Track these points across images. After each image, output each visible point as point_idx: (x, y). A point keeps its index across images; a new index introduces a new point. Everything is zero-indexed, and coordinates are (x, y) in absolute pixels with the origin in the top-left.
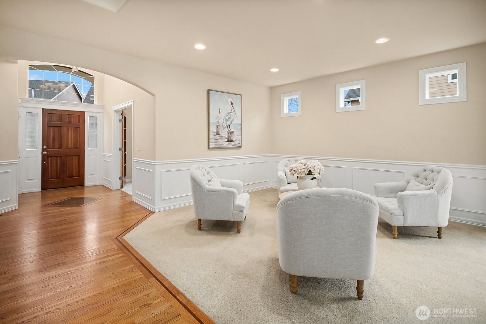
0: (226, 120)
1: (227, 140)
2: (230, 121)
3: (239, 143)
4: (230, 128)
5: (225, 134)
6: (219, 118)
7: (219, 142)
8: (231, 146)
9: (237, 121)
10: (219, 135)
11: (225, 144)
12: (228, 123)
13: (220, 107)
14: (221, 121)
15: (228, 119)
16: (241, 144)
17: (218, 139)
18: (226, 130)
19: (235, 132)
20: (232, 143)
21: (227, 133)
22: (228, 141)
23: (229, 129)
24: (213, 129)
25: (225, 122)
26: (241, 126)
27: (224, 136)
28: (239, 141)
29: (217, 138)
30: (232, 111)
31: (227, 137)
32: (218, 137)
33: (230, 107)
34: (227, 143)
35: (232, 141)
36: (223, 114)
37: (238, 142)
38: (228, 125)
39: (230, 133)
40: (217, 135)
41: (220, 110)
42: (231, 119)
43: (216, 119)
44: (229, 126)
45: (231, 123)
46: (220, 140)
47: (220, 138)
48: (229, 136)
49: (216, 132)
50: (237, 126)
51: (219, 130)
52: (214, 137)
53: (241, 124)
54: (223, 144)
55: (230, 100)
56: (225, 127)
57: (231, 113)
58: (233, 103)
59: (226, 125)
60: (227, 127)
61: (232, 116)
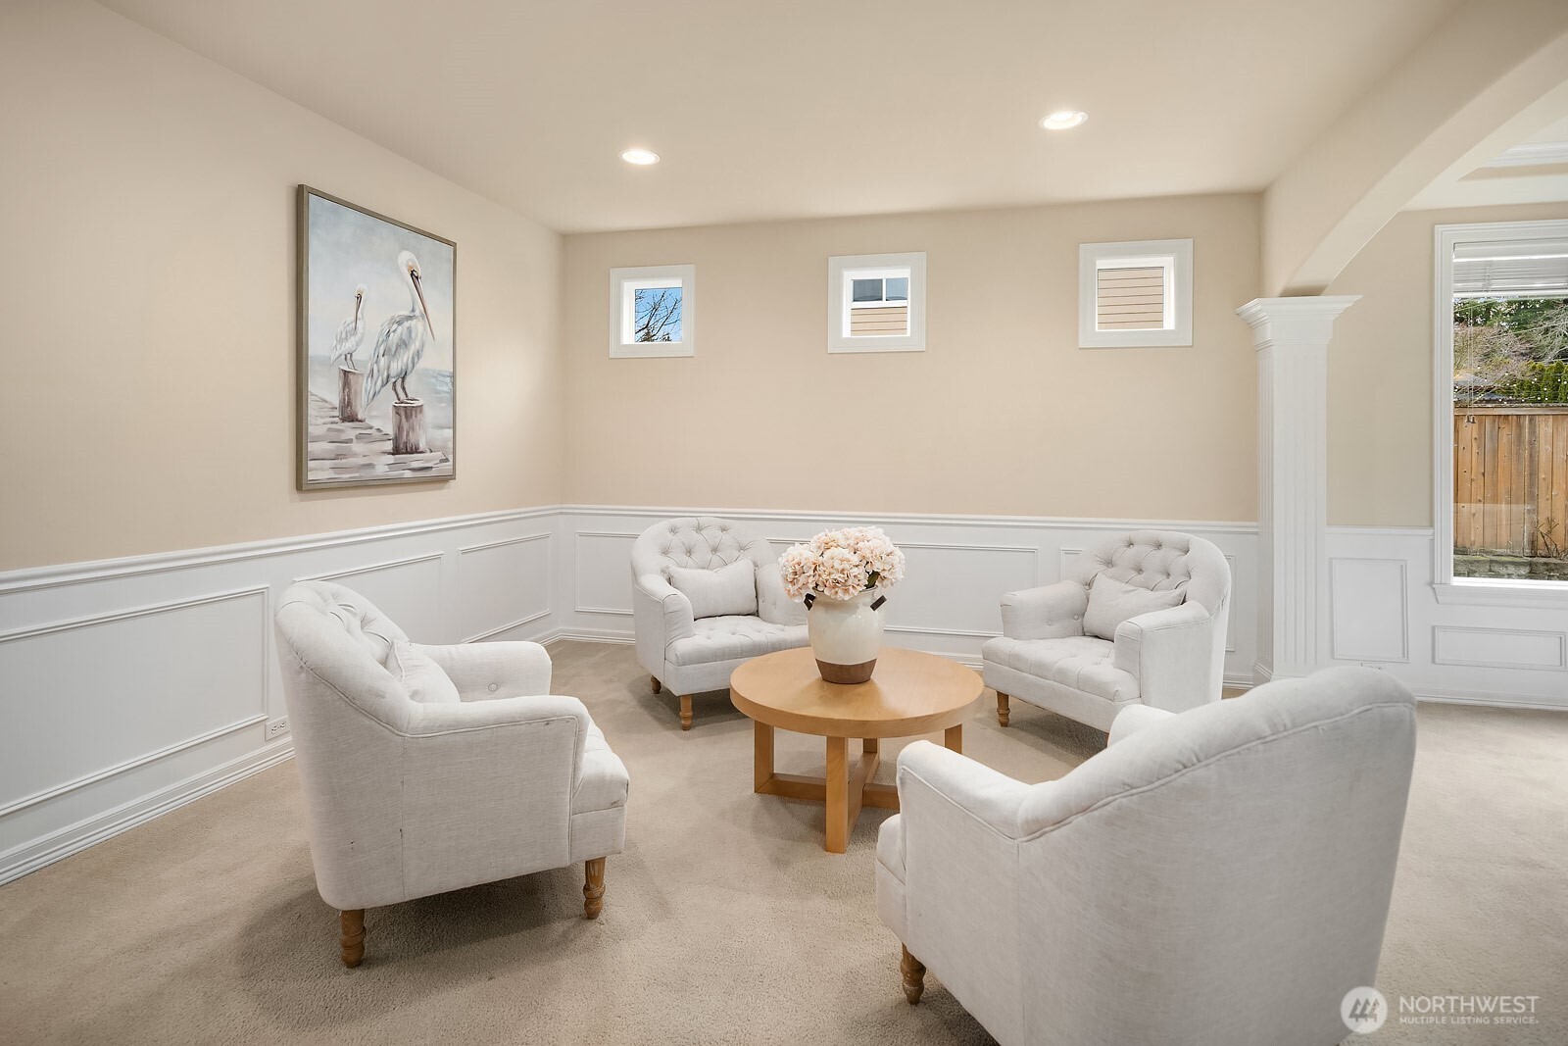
0: (390, 350)
1: (389, 446)
2: (405, 357)
3: (442, 461)
4: (404, 389)
5: (380, 418)
6: (357, 337)
7: (355, 455)
8: (408, 474)
9: (435, 360)
10: (352, 419)
11: (383, 466)
12: (396, 367)
13: (361, 286)
14: (363, 354)
15: (398, 346)
16: (451, 463)
17: (350, 441)
18: (388, 399)
19: (425, 408)
20: (415, 460)
21: (391, 412)
22: (396, 451)
23: (402, 396)
24: (324, 390)
25: (383, 361)
26: (454, 384)
27: (376, 424)
28: (443, 449)
29: (344, 437)
30: (417, 313)
31: (389, 429)
32: (349, 431)
34: (391, 459)
35: (415, 450)
36: (374, 322)
37: (439, 455)
38: (398, 375)
39: (406, 412)
40: (344, 420)
41: (359, 297)
42: (413, 348)
43: (341, 341)
44: (403, 379)
45: (410, 365)
46: (356, 447)
47: (359, 437)
48: (399, 428)
49: (338, 406)
50: (433, 380)
51: (352, 396)
52: (329, 429)
53: (453, 376)
54: (370, 466)
55: (406, 258)
56: (383, 386)
57: (409, 318)
58: (419, 272)
59: (388, 376)
60: (390, 385)
61: (413, 335)
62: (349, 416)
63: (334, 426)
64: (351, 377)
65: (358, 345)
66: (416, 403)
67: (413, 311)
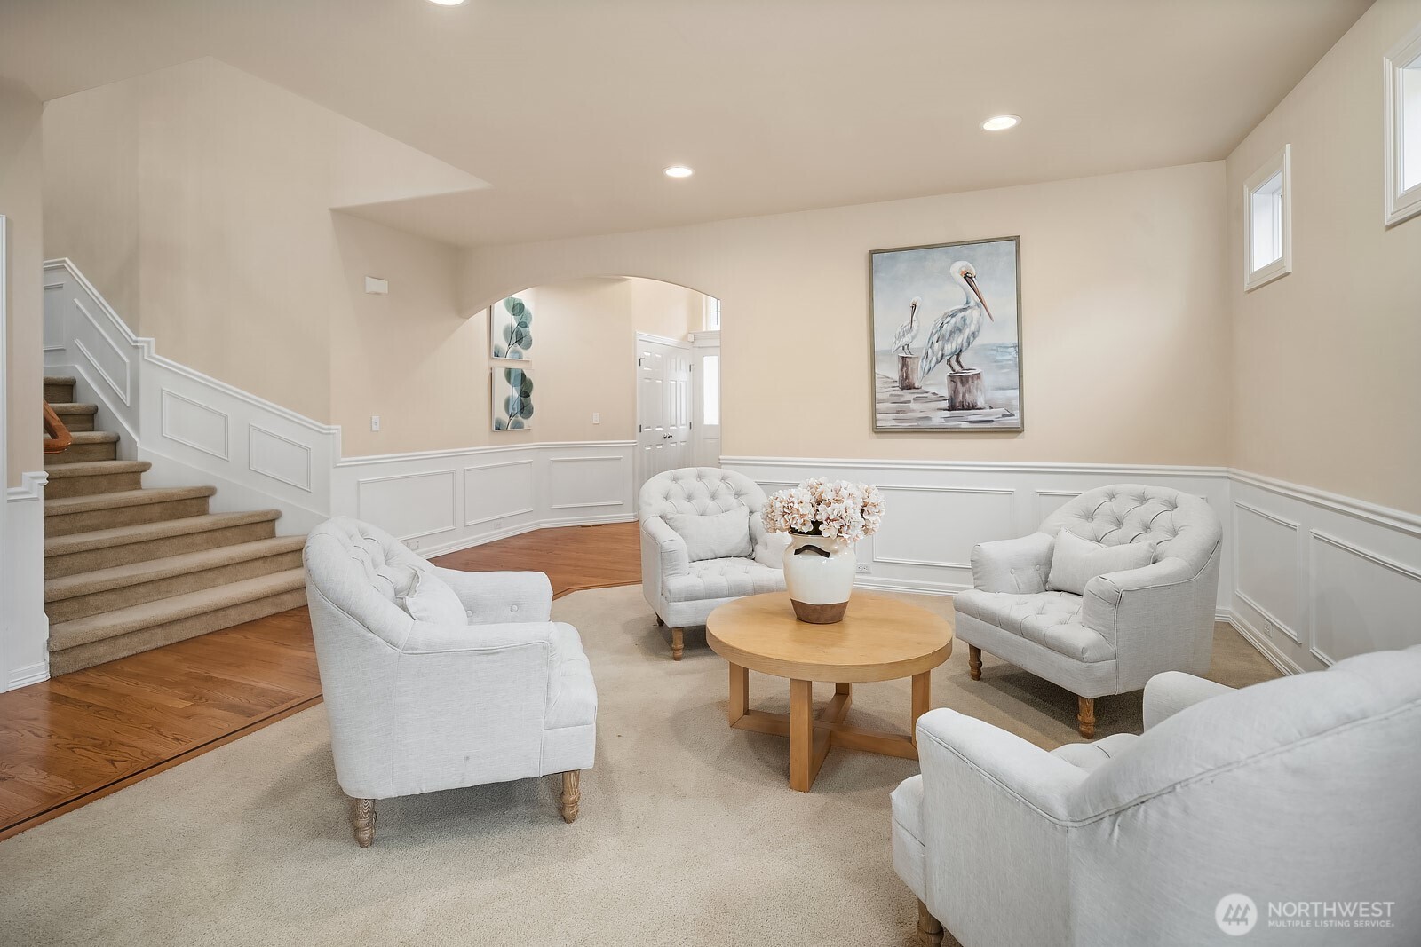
0: (943, 336)
1: (945, 404)
2: (959, 340)
3: (1003, 416)
4: (959, 363)
5: (938, 384)
6: (913, 334)
7: (913, 411)
8: (964, 425)
9: (996, 334)
10: (910, 387)
11: (939, 418)
12: (950, 348)
13: (915, 299)
14: (919, 344)
15: (952, 333)
17: (909, 402)
18: (944, 371)
19: (984, 376)
20: (973, 415)
21: (946, 380)
22: (952, 408)
23: (957, 368)
24: (889, 371)
25: (936, 346)
27: (932, 390)
28: (1007, 405)
29: (902, 399)
30: (972, 303)
31: (945, 392)
32: (908, 395)
33: (957, 293)
34: (947, 414)
35: (974, 407)
36: (927, 321)
37: (1003, 411)
38: (952, 354)
39: (962, 380)
40: (903, 388)
41: (914, 307)
42: (967, 332)
43: (900, 338)
44: (958, 356)
45: (965, 344)
46: (913, 406)
47: (916, 399)
48: (955, 391)
49: (897, 379)
50: (994, 352)
51: (909, 372)
52: (891, 395)
53: (1019, 348)
54: (927, 418)
55: (958, 267)
56: (937, 362)
57: (965, 309)
58: (973, 271)
59: (942, 356)
60: (945, 361)
61: (968, 322)
62: (906, 384)
63: (896, 393)
64: (908, 360)
65: (913, 338)
66: (972, 372)
67: (967, 303)
